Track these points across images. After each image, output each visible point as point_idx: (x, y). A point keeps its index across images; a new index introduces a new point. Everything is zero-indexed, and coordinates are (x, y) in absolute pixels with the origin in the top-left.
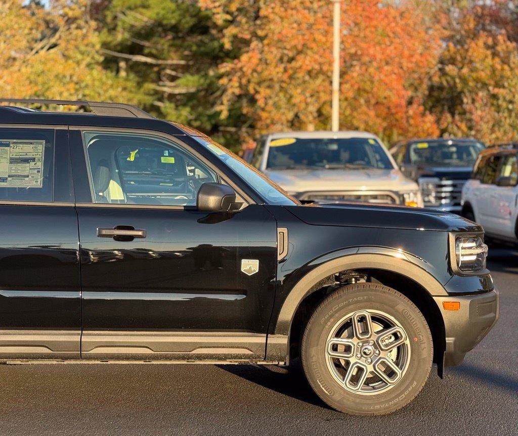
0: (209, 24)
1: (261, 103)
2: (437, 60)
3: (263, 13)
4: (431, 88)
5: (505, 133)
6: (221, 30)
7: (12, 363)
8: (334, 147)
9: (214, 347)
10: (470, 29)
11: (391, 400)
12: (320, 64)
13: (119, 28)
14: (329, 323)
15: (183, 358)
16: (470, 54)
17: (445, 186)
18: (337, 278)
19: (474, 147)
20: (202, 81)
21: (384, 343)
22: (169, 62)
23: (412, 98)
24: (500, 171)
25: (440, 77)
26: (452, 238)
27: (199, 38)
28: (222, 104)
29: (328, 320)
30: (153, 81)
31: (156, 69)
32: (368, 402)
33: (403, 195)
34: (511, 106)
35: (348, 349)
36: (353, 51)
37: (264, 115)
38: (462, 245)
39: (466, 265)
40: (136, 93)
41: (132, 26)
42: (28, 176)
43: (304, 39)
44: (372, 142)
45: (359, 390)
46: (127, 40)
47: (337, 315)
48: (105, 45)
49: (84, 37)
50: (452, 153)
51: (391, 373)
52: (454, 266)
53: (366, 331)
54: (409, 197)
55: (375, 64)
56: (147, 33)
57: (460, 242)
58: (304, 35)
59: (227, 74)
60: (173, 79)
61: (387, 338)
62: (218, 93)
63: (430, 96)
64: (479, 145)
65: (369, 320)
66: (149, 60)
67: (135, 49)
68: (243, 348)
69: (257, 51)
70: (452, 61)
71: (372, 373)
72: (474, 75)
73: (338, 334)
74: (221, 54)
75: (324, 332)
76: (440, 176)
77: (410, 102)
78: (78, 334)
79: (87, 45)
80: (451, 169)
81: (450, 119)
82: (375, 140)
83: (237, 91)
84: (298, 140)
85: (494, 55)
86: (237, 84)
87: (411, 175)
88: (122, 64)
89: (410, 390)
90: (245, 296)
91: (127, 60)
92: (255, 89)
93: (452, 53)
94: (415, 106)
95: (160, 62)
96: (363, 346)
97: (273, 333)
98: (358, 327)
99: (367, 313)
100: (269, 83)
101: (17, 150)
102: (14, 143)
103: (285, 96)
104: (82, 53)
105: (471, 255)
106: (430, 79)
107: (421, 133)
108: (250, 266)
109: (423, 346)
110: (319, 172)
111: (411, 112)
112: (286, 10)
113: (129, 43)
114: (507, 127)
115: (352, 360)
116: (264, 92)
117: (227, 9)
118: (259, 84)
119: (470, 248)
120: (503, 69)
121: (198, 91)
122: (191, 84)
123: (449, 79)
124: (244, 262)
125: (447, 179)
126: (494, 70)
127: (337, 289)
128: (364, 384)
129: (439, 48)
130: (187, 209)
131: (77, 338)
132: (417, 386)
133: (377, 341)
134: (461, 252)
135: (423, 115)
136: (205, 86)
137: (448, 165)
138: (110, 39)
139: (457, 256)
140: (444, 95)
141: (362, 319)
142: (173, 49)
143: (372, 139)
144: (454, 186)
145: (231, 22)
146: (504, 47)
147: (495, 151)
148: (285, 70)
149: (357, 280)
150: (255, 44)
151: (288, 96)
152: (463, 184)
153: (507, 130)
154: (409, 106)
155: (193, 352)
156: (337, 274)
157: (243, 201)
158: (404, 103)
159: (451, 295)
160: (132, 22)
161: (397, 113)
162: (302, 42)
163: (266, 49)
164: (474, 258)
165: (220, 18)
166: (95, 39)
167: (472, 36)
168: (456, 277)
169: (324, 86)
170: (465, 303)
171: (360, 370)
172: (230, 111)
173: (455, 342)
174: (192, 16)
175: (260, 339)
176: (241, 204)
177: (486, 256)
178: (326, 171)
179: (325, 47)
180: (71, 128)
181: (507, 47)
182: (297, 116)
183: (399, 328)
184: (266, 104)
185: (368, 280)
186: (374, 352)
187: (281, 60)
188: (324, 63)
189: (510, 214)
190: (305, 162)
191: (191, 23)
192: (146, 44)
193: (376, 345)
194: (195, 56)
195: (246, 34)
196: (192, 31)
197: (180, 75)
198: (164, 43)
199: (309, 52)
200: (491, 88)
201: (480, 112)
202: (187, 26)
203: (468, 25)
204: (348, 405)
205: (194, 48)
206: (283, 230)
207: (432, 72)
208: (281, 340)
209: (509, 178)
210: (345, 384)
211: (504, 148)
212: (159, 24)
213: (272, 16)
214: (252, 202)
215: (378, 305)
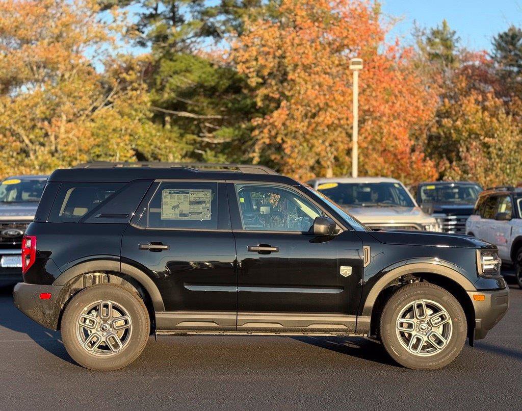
0: (242, 84)
1: (288, 151)
2: (435, 114)
3: (291, 76)
4: (430, 138)
5: (497, 176)
6: (252, 90)
7: (190, 333)
8: (368, 190)
9: (322, 324)
10: (462, 88)
11: (440, 359)
12: (339, 119)
13: (167, 90)
14: (398, 309)
15: (302, 331)
16: (463, 108)
17: (451, 220)
18: (400, 280)
19: (472, 188)
20: (236, 132)
21: (434, 322)
22: (209, 117)
23: (414, 146)
24: (497, 208)
25: (437, 128)
26: (478, 253)
27: (233, 96)
28: (254, 152)
29: (397, 306)
30: (193, 133)
31: (195, 122)
32: (424, 360)
33: (425, 227)
34: (500, 153)
35: (410, 326)
36: (366, 108)
37: (291, 161)
38: (485, 258)
39: (488, 272)
40: (179, 143)
41: (178, 87)
42: (201, 213)
43: (325, 99)
44: (397, 186)
45: (418, 353)
46: (174, 99)
47: (403, 303)
48: (154, 103)
49: (138, 97)
50: (455, 193)
51: (440, 342)
52: (480, 272)
53: (422, 314)
54: (429, 228)
55: (385, 119)
56: (190, 93)
57: (484, 256)
58: (325, 95)
59: (259, 126)
60: (210, 130)
61: (436, 319)
62: (250, 143)
63: (429, 144)
64: (477, 187)
65: (424, 306)
66: (191, 115)
67: (178, 106)
68: (341, 324)
69: (285, 109)
70: (447, 114)
71: (426, 342)
72: (467, 126)
73: (404, 316)
74: (253, 110)
75: (395, 314)
76: (447, 212)
77: (413, 150)
78: (235, 315)
79: (140, 104)
80: (455, 207)
81: (448, 165)
82: (399, 184)
83: (267, 141)
84: (339, 184)
85: (484, 109)
86: (267, 135)
87: (428, 211)
88: (168, 119)
89: (452, 353)
90: (343, 290)
91: (171, 115)
92: (282, 139)
93: (447, 107)
94: (417, 153)
95: (201, 117)
96: (420, 324)
97: (361, 315)
98: (417, 311)
99: (423, 302)
100: (294, 134)
101: (194, 196)
102: (192, 191)
103: (308, 145)
104: (136, 110)
105: (490, 265)
106: (429, 130)
107: (423, 176)
108: (346, 271)
109: (460, 324)
110: (358, 209)
111: (414, 158)
112: (310, 75)
113: (175, 101)
114: (498, 170)
115: (414, 333)
116: (289, 142)
117: (260, 74)
118: (286, 135)
119: (489, 260)
120: (491, 122)
121: (233, 140)
122: (227, 135)
123: (445, 130)
124: (342, 268)
125: (452, 215)
126: (483, 123)
127: (401, 287)
128: (422, 349)
129: (436, 103)
130: (304, 234)
131: (235, 317)
132: (457, 350)
133: (430, 321)
134: (485, 263)
135: (424, 160)
136: (239, 137)
137: (452, 203)
138: (157, 98)
139: (482, 265)
140: (441, 143)
141: (420, 306)
142: (211, 106)
143: (397, 183)
144: (458, 220)
145: (262, 84)
146: (493, 103)
147: (493, 192)
148: (309, 124)
149: (414, 281)
150: (284, 103)
151: (310, 145)
152: (466, 219)
153: (498, 174)
154: (413, 154)
155: (309, 327)
156: (400, 278)
157: (340, 229)
158: (408, 150)
159: (478, 290)
160: (179, 84)
161: (402, 158)
162: (324, 101)
163: (293, 106)
164: (492, 267)
165: (253, 81)
166: (146, 98)
167: (464, 93)
168: (482, 278)
169: (342, 137)
170: (488, 296)
171: (419, 340)
172: (261, 157)
173: (482, 322)
174: (229, 79)
175: (352, 319)
176: (339, 230)
177: (500, 265)
178: (364, 209)
179: (343, 105)
180: (228, 182)
181: (495, 103)
182: (318, 162)
183: (444, 312)
184: (292, 152)
185: (421, 281)
186: (428, 328)
187: (306, 115)
188: (342, 118)
189: (507, 242)
190: (341, 201)
191: (227, 85)
192: (190, 102)
193: (429, 324)
194: (229, 112)
195: (276, 94)
196: (227, 91)
197: (217, 127)
198: (204, 102)
199: (330, 110)
200: (482, 138)
201: (474, 159)
202: (224, 87)
203: (461, 84)
204: (411, 363)
205: (230, 105)
206: (367, 247)
207: (431, 124)
208: (366, 320)
209: (504, 214)
210: (409, 349)
211: (500, 190)
212: (201, 85)
213: (298, 80)
214: (346, 229)
215: (430, 297)
